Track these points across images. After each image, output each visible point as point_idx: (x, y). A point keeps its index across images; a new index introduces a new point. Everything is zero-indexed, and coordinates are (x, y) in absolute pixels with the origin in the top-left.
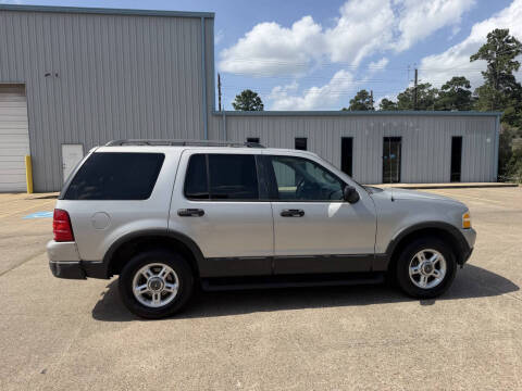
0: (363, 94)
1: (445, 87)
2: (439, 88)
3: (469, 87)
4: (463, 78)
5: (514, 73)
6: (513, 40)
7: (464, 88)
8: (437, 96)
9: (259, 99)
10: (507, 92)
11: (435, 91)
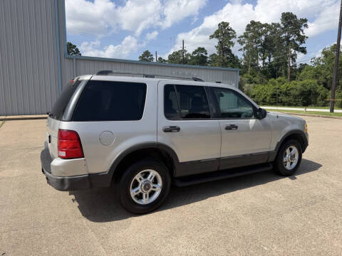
0: (147, 53)
1: (194, 53)
2: (191, 53)
3: (206, 54)
4: (203, 49)
5: (231, 48)
6: (231, 29)
7: (204, 54)
8: (189, 58)
9: (77, 50)
10: (228, 58)
11: (188, 55)
